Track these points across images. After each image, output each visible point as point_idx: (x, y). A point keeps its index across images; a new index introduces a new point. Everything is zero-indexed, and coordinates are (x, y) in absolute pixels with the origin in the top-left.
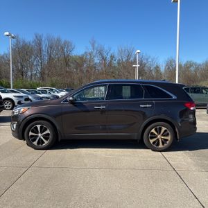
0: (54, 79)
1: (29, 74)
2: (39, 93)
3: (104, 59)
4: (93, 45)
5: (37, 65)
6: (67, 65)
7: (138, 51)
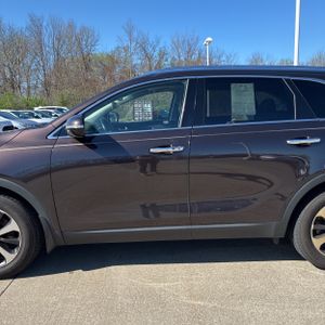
0: (66, 92)
1: (25, 85)
2: (37, 117)
3: (148, 57)
4: (130, 34)
5: (36, 70)
6: (87, 68)
7: (209, 39)
